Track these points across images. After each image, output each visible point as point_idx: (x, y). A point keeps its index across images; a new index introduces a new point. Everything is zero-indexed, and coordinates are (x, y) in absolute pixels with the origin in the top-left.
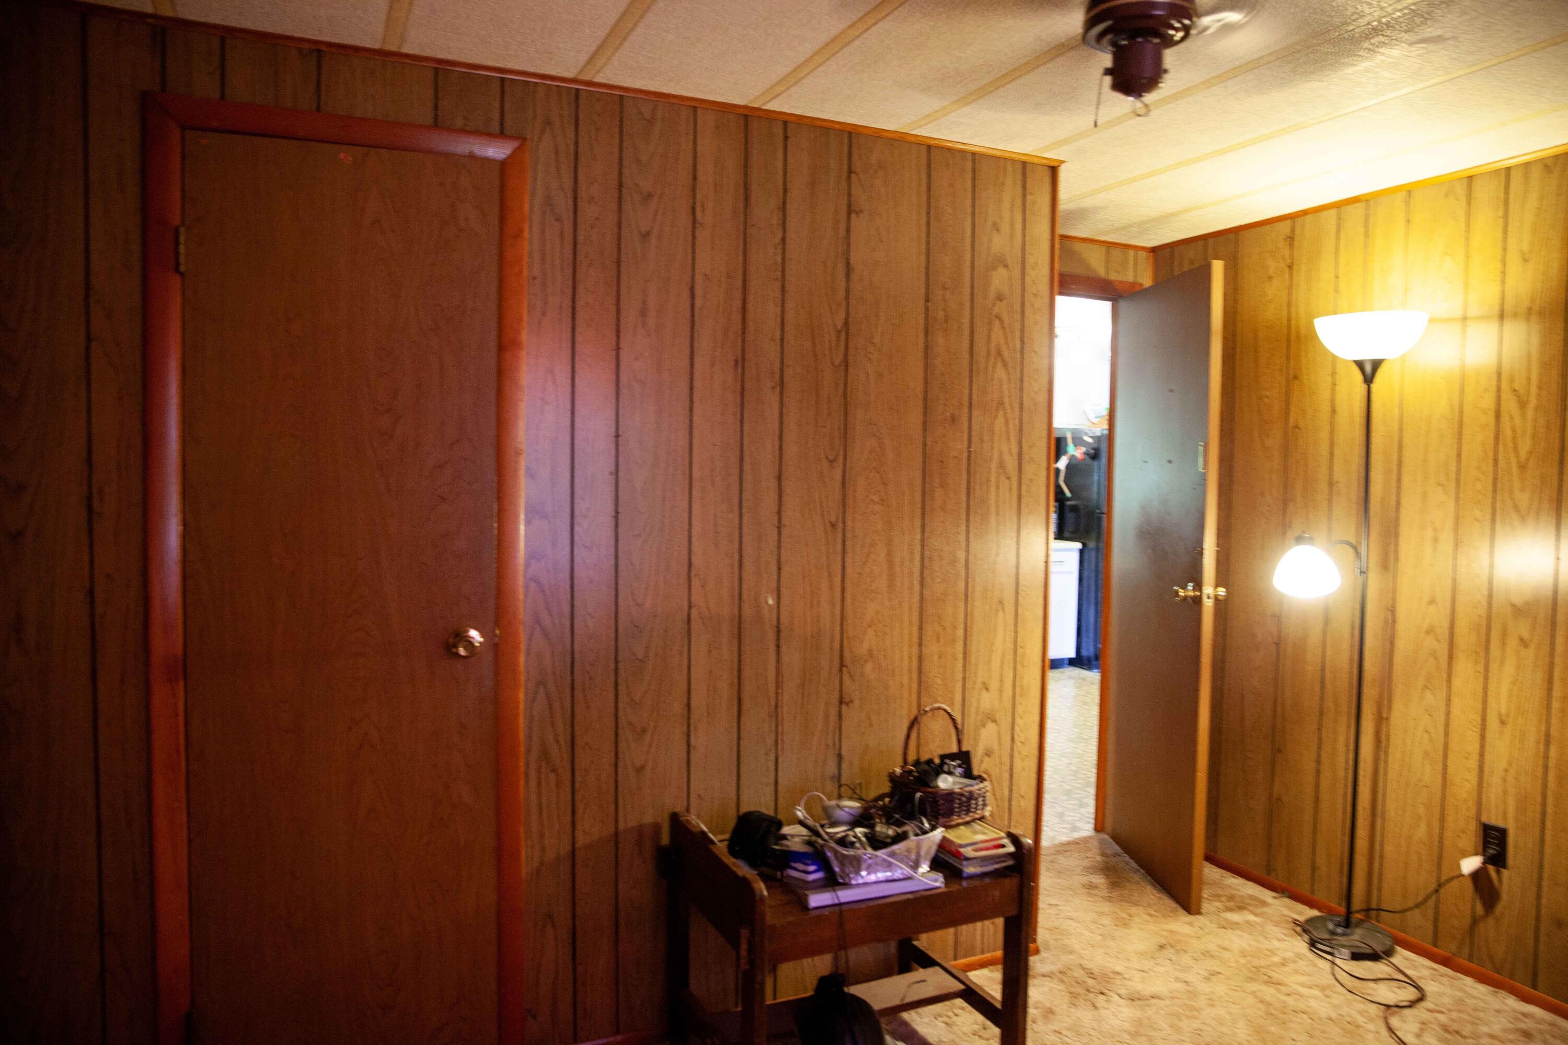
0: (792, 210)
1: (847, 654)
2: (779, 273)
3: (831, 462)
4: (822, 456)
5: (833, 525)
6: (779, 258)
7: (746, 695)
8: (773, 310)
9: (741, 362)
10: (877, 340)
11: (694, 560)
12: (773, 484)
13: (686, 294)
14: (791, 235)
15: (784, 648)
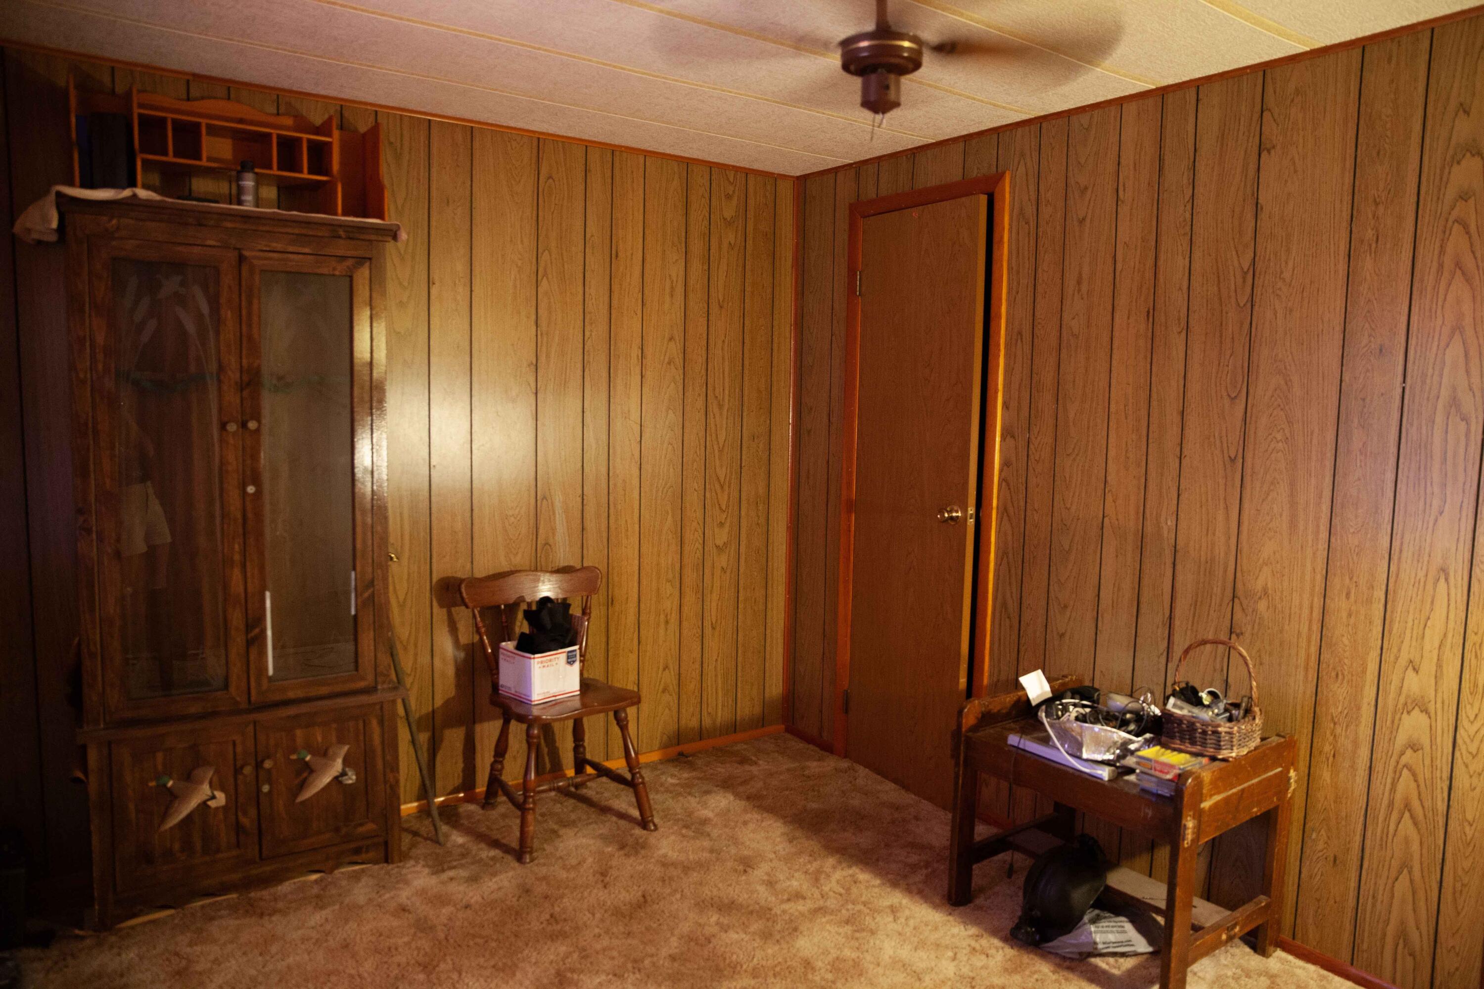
0: (1201, 167)
1: (1239, 585)
2: (1188, 228)
3: (1233, 399)
4: (1225, 394)
5: (1233, 460)
6: (1188, 215)
7: (1143, 599)
8: (1181, 262)
9: (1151, 314)
10: (1287, 275)
11: (1109, 478)
12: (1177, 419)
13: (1110, 261)
14: (1200, 189)
15: (1179, 567)
